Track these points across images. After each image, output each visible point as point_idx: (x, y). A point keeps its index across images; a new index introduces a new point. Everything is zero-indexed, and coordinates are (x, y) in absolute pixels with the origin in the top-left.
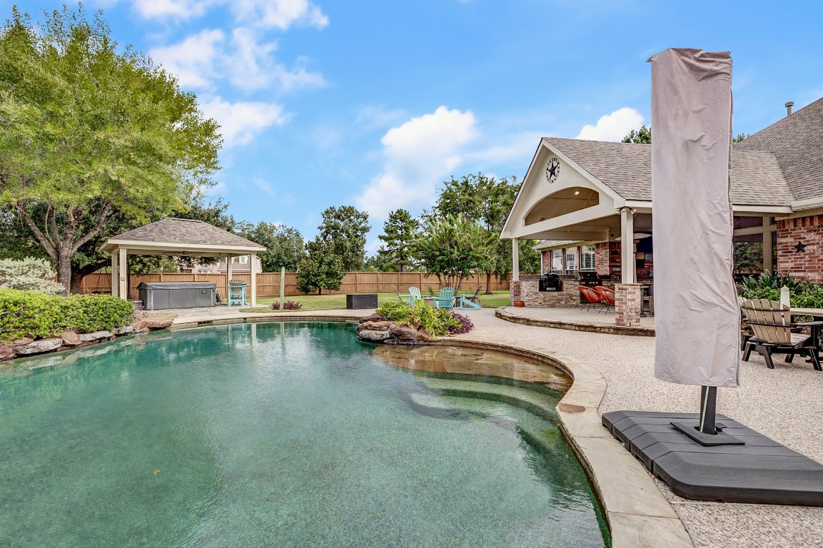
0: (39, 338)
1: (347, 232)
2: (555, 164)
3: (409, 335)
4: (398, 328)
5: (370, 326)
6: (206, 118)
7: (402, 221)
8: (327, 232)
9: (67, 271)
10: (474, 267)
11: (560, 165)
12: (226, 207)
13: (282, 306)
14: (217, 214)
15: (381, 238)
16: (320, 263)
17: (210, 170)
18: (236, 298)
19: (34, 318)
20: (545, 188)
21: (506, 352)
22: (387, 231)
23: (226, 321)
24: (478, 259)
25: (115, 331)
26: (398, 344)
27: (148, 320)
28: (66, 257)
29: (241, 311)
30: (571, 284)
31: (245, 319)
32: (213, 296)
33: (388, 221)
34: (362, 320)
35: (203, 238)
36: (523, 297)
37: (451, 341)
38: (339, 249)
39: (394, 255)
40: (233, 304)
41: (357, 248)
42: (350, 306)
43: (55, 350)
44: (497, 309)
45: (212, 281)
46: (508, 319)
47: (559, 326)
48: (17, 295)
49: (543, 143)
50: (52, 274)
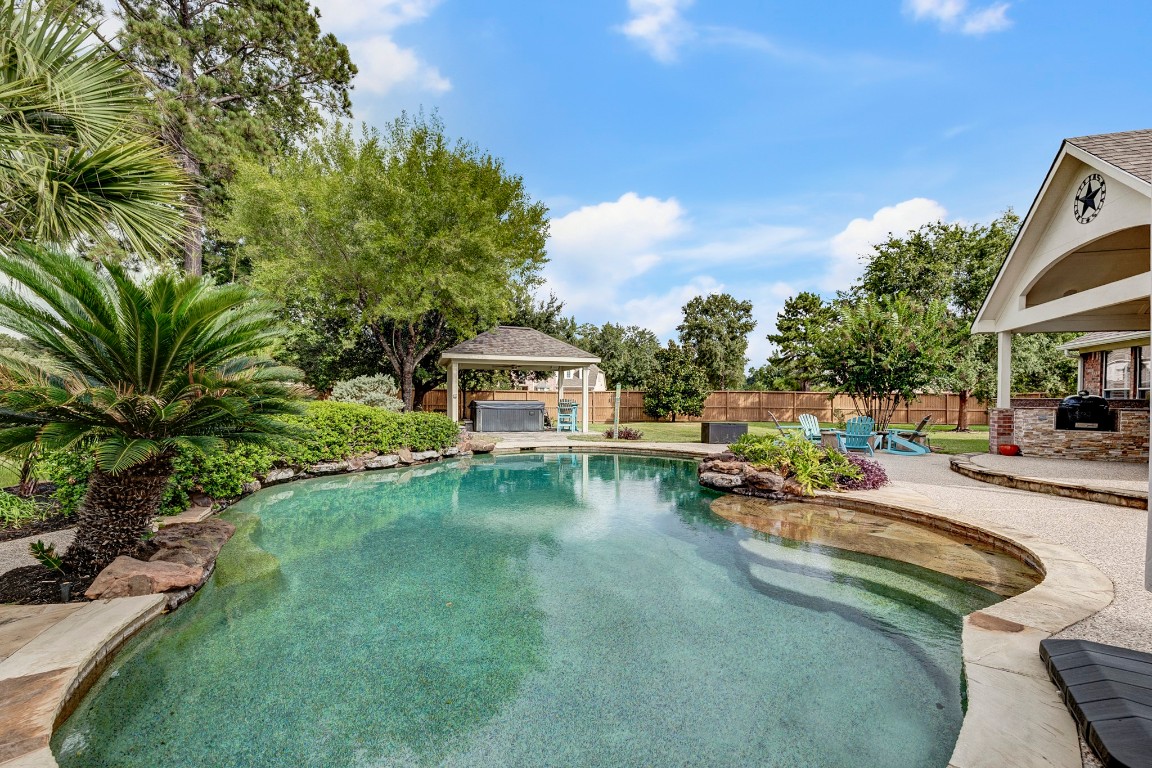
0: (381, 453)
1: (718, 333)
2: (1095, 185)
3: (770, 484)
4: (755, 473)
5: (716, 466)
6: (533, 203)
7: (807, 311)
8: (689, 335)
9: (410, 388)
10: (921, 384)
11: (1108, 186)
12: (559, 308)
13: (616, 435)
14: (549, 318)
15: (771, 338)
16: (675, 378)
17: (537, 265)
18: (566, 422)
19: (378, 433)
20: (1072, 233)
21: (937, 527)
22: (780, 328)
23: (552, 450)
24: (931, 369)
25: (441, 451)
26: (753, 495)
27: (472, 442)
28: (409, 372)
29: (569, 438)
30: (1139, 417)
31: (570, 447)
32: (541, 420)
33: (783, 313)
34: (707, 458)
35: (531, 349)
36: (1019, 438)
37: (839, 499)
38: (706, 358)
39: (793, 364)
40: (563, 430)
41: (734, 356)
42: (705, 439)
43: (393, 466)
44: (956, 457)
45: (541, 399)
46: (971, 474)
47: (1079, 495)
48: (366, 410)
49: (1067, 149)
50: (395, 390)
